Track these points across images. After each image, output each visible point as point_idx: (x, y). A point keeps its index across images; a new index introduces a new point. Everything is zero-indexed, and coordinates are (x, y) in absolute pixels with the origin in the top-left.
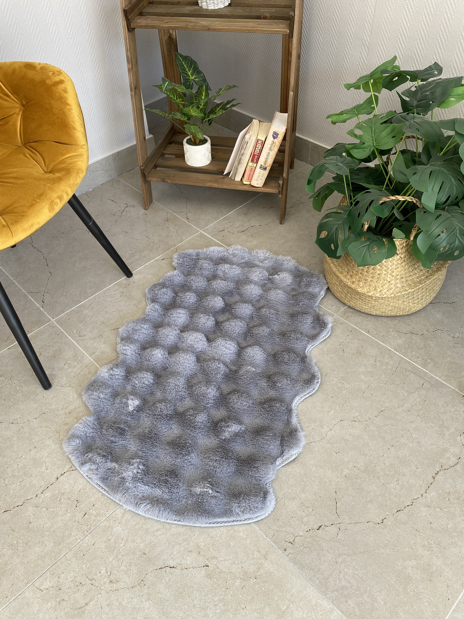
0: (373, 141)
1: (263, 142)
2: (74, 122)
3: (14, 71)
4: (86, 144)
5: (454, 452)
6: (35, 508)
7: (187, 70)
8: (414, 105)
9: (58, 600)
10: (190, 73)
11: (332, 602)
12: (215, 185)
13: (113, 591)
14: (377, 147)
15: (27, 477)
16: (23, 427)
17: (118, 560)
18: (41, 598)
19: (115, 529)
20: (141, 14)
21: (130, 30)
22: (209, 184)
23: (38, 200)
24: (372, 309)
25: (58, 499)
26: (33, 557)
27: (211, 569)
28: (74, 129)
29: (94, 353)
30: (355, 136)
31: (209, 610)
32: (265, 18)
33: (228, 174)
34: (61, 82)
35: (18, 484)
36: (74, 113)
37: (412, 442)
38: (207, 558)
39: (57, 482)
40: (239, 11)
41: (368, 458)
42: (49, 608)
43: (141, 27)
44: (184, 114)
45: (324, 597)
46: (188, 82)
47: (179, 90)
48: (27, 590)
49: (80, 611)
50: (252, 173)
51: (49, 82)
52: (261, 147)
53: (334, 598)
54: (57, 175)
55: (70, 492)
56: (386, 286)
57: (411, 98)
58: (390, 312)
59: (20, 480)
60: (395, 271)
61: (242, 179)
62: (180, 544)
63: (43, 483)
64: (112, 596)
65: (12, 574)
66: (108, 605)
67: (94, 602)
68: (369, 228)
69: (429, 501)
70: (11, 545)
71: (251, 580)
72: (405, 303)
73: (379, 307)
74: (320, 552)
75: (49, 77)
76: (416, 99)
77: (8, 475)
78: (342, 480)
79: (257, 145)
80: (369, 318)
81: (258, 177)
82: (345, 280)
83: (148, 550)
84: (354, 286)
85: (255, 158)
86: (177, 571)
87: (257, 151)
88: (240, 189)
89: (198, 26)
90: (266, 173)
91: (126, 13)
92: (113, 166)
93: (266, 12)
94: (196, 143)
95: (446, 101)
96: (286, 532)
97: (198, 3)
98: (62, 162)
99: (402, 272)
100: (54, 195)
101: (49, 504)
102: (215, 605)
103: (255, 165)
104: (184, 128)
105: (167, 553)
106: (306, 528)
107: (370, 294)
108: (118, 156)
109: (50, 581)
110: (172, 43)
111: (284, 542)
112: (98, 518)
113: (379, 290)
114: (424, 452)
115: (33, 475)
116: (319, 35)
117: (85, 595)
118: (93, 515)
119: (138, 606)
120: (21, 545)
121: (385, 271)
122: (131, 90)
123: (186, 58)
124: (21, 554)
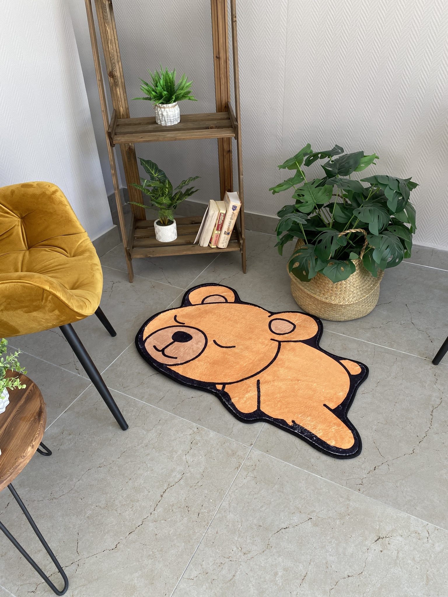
1: (224, 214)
5: (436, 395)
6: (155, 523)
7: (150, 170)
8: (337, 172)
9: (209, 581)
10: (153, 173)
11: (407, 512)
13: (250, 560)
14: (317, 203)
15: (135, 502)
16: (111, 467)
17: (242, 537)
18: (195, 585)
19: (228, 517)
20: (116, 134)
21: (112, 145)
22: (184, 253)
25: (171, 511)
26: (173, 558)
27: (314, 519)
29: (143, 397)
31: (327, 547)
32: (212, 128)
33: (198, 243)
34: (57, 190)
35: (130, 510)
37: (407, 397)
38: (308, 513)
39: (163, 499)
41: (384, 415)
42: (205, 589)
44: (159, 203)
45: (400, 511)
48: (180, 583)
49: (231, 582)
50: (217, 239)
52: (223, 218)
53: (407, 510)
55: (177, 502)
56: (351, 295)
57: (332, 168)
58: (354, 316)
59: (131, 507)
60: (355, 283)
61: (209, 245)
62: (283, 511)
63: (152, 503)
64: (251, 563)
65: (162, 577)
66: (251, 570)
67: (239, 572)
69: (436, 430)
70: (149, 556)
71: (346, 517)
72: (363, 307)
74: (383, 483)
76: (336, 168)
77: (117, 507)
78: (375, 433)
79: (220, 217)
80: (340, 324)
81: (224, 241)
82: (320, 298)
83: (261, 523)
85: (219, 227)
86: (291, 529)
87: (221, 221)
90: (229, 236)
91: (109, 134)
94: (164, 224)
95: (358, 167)
96: (354, 478)
97: (156, 122)
99: (359, 283)
101: (165, 517)
102: (330, 542)
103: (220, 232)
105: (277, 520)
106: (366, 472)
107: (340, 304)
109: (196, 570)
110: (131, 152)
111: (356, 485)
112: (211, 514)
113: (347, 299)
114: (418, 401)
115: (140, 499)
117: (229, 570)
118: (206, 513)
119: (274, 563)
120: (157, 553)
121: (349, 284)
124: (161, 559)
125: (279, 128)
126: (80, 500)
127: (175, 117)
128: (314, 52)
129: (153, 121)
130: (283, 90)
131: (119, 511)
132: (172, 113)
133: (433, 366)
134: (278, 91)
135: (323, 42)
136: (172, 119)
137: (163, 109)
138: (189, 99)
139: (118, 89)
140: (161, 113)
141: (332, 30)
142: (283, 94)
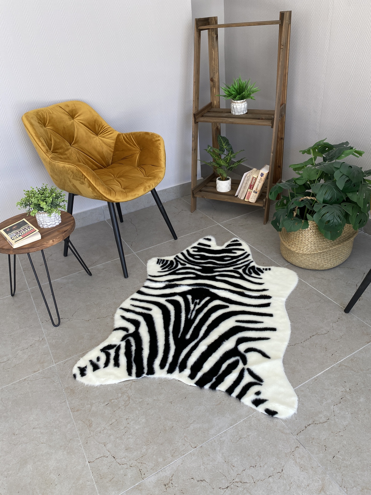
0: (307, 176)
1: (255, 179)
2: (161, 157)
3: (140, 135)
4: (165, 167)
5: (327, 329)
7: (223, 143)
8: (327, 159)
10: (224, 145)
12: (230, 201)
14: (309, 179)
20: (202, 116)
21: (196, 123)
22: (226, 200)
23: (140, 185)
24: (301, 263)
28: (161, 160)
30: (299, 174)
32: (262, 119)
33: (237, 196)
34: (159, 140)
35: (105, 310)
36: (162, 153)
40: (250, 116)
43: (201, 121)
44: (218, 164)
46: (222, 149)
47: (216, 152)
50: (249, 195)
51: (153, 140)
52: (255, 181)
54: (150, 178)
56: (306, 247)
57: (326, 156)
58: (311, 266)
60: (310, 239)
61: (244, 199)
68: (297, 215)
72: (319, 261)
73: (304, 262)
75: (154, 138)
76: (329, 156)
79: (252, 180)
81: (252, 197)
82: (286, 244)
84: (289, 247)
85: (251, 187)
87: (253, 183)
88: (242, 203)
89: (228, 122)
90: (257, 195)
91: (195, 115)
92: (179, 191)
93: (263, 116)
94: (223, 180)
95: (340, 156)
97: (231, 112)
98: (153, 173)
99: (315, 240)
100: (147, 185)
103: (252, 190)
104: (217, 171)
107: (297, 252)
108: (182, 186)
110: (218, 131)
113: (302, 249)
114: (310, 327)
116: (295, 129)
122: (192, 151)
123: (223, 138)
125: (318, 126)
126: (89, 298)
127: (241, 110)
128: (344, 71)
129: (229, 111)
130: (322, 98)
131: (100, 308)
132: (239, 107)
133: (344, 313)
134: (320, 99)
135: (350, 65)
136: (239, 110)
137: (234, 104)
138: (251, 98)
139: (215, 89)
140: (233, 106)
141: (356, 56)
142: (322, 101)
